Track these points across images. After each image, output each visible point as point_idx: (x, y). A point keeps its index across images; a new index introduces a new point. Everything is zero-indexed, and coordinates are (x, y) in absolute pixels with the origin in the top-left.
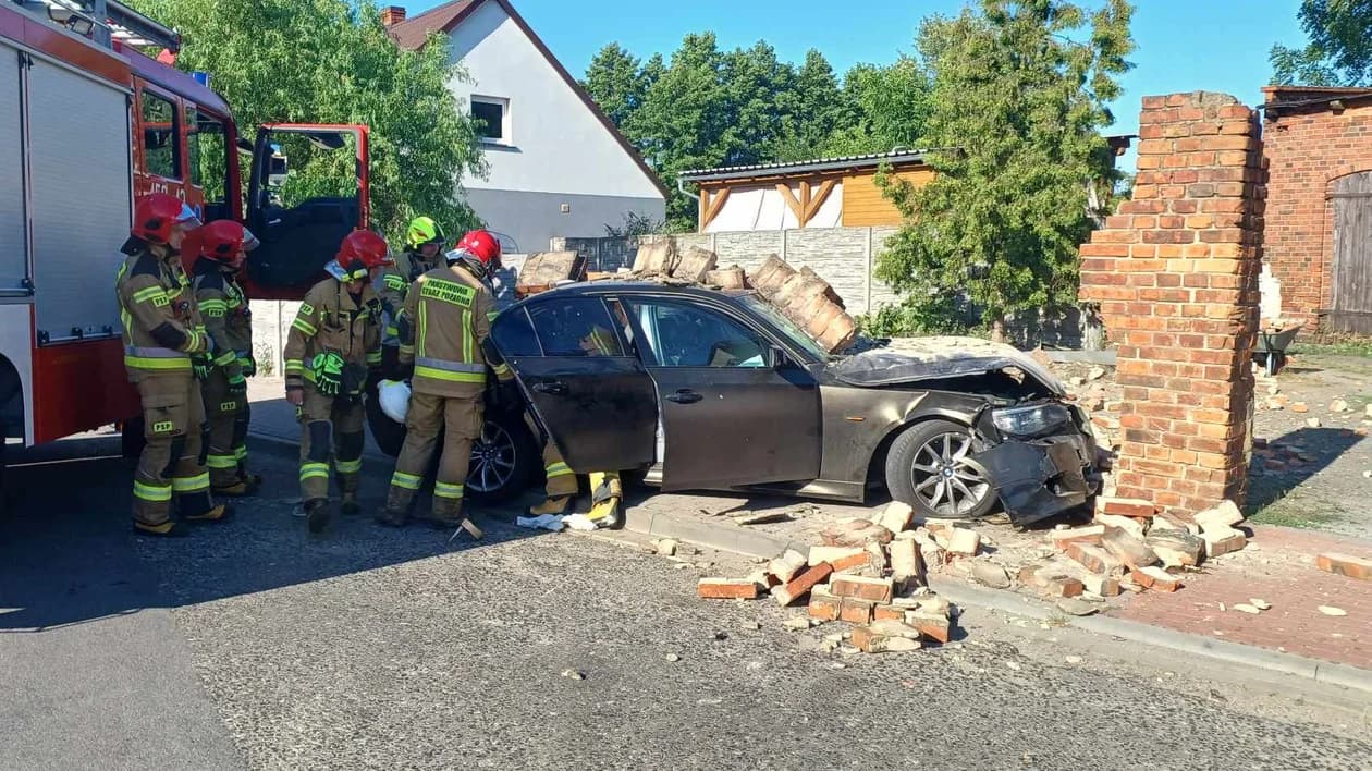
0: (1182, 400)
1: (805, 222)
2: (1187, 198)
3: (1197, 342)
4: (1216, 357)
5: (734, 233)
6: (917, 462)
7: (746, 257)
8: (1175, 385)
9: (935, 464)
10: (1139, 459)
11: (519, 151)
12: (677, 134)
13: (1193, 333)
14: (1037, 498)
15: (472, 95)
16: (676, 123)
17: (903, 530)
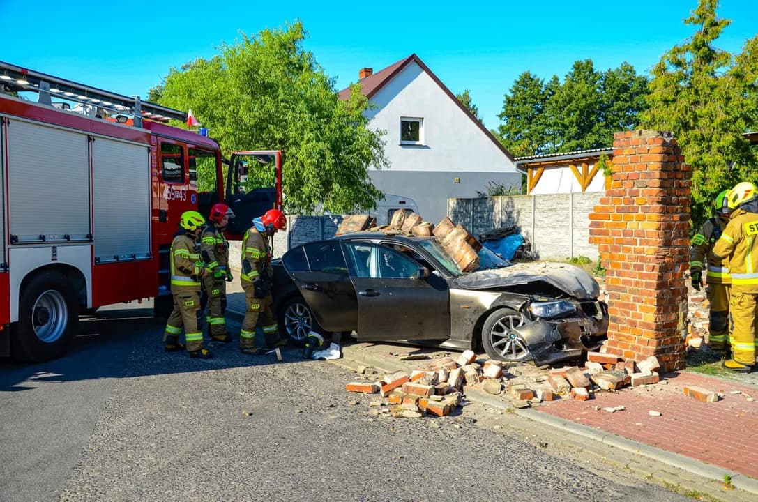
0: (635, 299)
1: (586, 188)
2: (635, 188)
3: (640, 268)
4: (649, 276)
5: (546, 195)
6: (494, 331)
7: (551, 210)
8: (632, 292)
9: (505, 332)
10: (617, 332)
11: (429, 148)
12: (567, 128)
13: (639, 263)
14: (550, 351)
15: (401, 117)
16: (566, 121)
17: (466, 364)
